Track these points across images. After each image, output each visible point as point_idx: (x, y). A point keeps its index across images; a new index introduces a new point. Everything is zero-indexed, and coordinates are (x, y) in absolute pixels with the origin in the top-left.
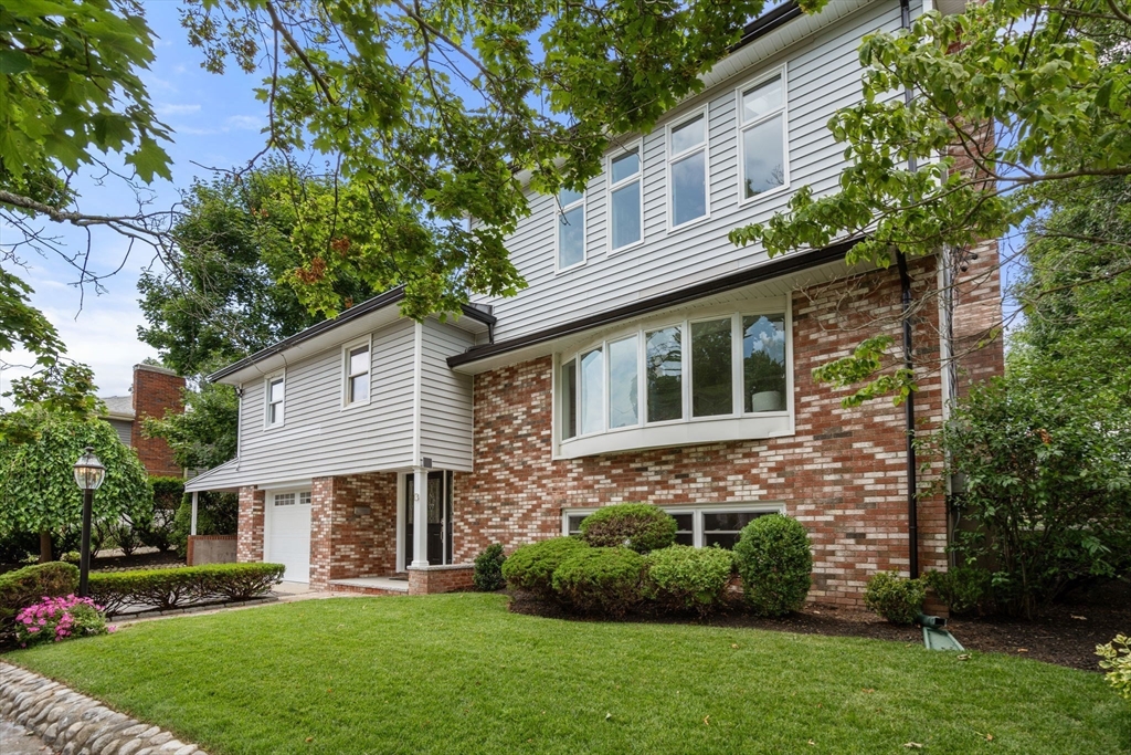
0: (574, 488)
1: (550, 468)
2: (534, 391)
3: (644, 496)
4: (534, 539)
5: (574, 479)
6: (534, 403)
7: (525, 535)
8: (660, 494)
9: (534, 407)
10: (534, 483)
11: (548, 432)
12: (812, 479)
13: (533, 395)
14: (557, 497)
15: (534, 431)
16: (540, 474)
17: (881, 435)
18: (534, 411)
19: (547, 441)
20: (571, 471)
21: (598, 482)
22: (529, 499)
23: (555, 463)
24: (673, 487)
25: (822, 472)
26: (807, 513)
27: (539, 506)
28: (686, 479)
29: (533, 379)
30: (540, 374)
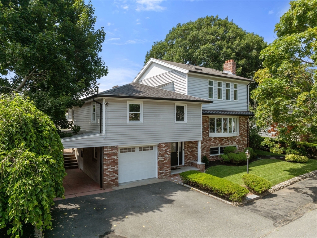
0: (213, 143)
1: (208, 139)
2: (205, 122)
3: (223, 144)
4: (205, 153)
5: (213, 141)
6: (205, 125)
7: (203, 153)
8: (225, 144)
9: (205, 126)
10: (205, 142)
11: (208, 131)
12: (240, 141)
13: (205, 123)
14: (210, 144)
15: (205, 131)
16: (206, 140)
17: (245, 136)
18: (205, 127)
19: (208, 133)
20: (212, 139)
21: (216, 142)
22: (204, 145)
23: (209, 138)
24: (227, 143)
25: (241, 141)
26: (240, 146)
27: (206, 147)
28: (229, 141)
29: (205, 120)
30: (206, 119)
